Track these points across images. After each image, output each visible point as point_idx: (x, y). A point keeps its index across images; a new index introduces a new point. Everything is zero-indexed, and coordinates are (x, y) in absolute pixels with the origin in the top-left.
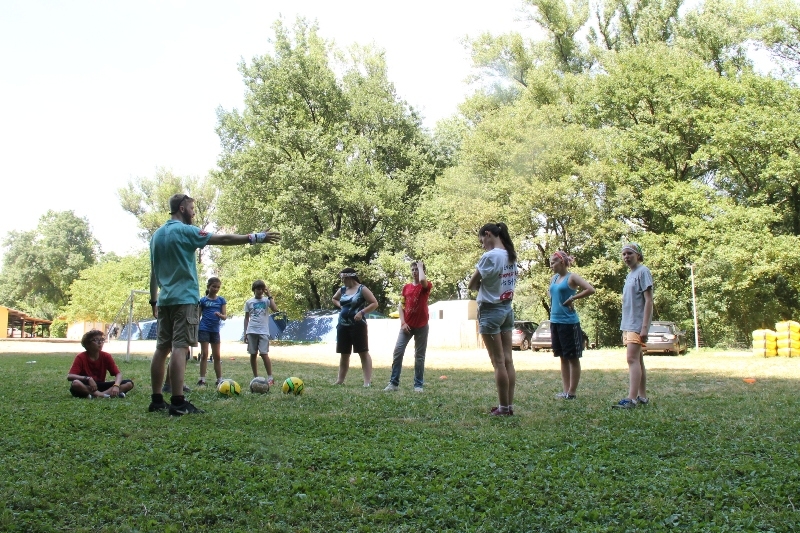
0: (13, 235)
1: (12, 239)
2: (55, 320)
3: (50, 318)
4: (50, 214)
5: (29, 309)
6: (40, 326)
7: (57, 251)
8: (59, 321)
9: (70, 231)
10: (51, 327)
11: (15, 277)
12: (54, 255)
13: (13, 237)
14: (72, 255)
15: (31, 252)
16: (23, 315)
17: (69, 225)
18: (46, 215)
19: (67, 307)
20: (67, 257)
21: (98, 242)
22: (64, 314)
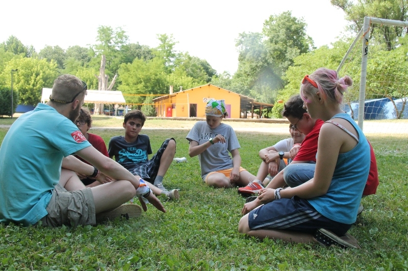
0: (243, 36)
1: (243, 40)
2: (276, 104)
3: (273, 102)
4: (271, 19)
5: (258, 96)
6: (266, 109)
7: (277, 46)
8: (279, 104)
9: (288, 29)
10: (273, 109)
11: (246, 70)
12: (275, 50)
13: (243, 37)
14: (289, 49)
15: (257, 49)
16: (251, 100)
17: (288, 24)
18: (268, 20)
19: (284, 91)
20: (285, 51)
21: (310, 38)
22: (282, 97)
